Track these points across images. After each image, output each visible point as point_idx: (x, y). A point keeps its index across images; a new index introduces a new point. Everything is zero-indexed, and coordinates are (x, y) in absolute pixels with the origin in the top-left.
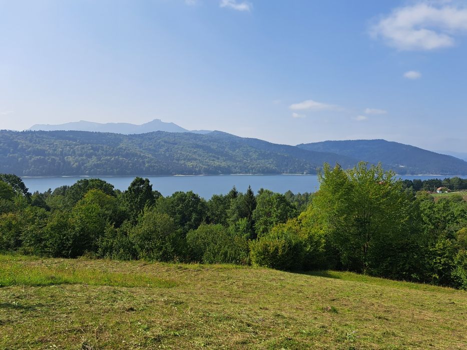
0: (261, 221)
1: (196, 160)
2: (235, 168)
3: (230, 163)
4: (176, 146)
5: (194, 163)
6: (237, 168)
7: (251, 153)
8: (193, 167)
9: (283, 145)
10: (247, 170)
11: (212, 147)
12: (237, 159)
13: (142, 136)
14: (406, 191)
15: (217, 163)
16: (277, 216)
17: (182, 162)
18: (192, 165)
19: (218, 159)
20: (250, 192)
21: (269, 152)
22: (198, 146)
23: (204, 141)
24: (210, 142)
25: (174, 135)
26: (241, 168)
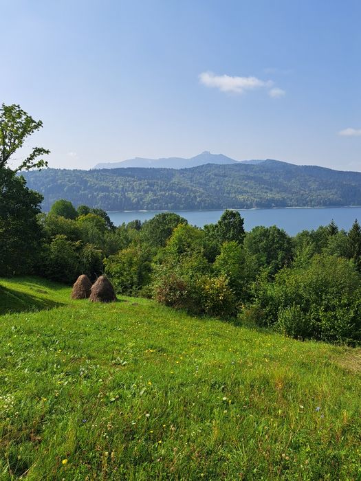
1: (248, 192)
2: (291, 200)
3: (284, 195)
4: (226, 179)
5: (245, 196)
6: (293, 201)
7: (309, 184)
8: (244, 201)
9: (350, 172)
10: (304, 202)
11: (264, 178)
12: (293, 190)
13: (192, 170)
15: (270, 196)
17: (233, 195)
18: (243, 198)
19: (271, 190)
21: (332, 180)
22: (249, 178)
23: (255, 172)
24: (262, 172)
25: (224, 167)
26: (297, 200)
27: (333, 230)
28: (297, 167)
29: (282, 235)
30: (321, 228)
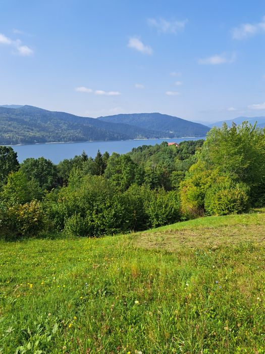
1: (12, 131)
2: (49, 137)
3: (43, 133)
5: (11, 135)
6: (51, 138)
7: (61, 125)
8: (10, 138)
10: (59, 139)
11: (25, 120)
12: (49, 130)
15: (32, 134)
18: (9, 136)
19: (32, 130)
21: (76, 123)
22: (11, 119)
23: (17, 115)
24: (23, 115)
26: (54, 137)
27: (85, 158)
28: (50, 113)
29: (49, 164)
30: (76, 157)
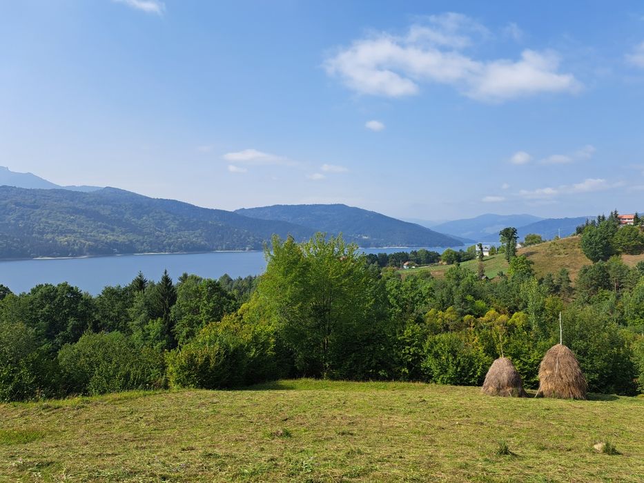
0: (185, 322)
1: (74, 232)
2: (142, 244)
3: (132, 237)
4: (38, 211)
5: (71, 238)
6: (145, 244)
7: (167, 222)
8: (69, 245)
9: (216, 210)
10: (161, 247)
11: (102, 213)
12: (145, 230)
14: (370, 268)
15: (110, 237)
16: (208, 312)
17: (49, 236)
18: (67, 241)
19: (113, 230)
20: (167, 280)
21: (195, 220)
22: (76, 211)
23: (88, 203)
24: (99, 204)
25: (33, 193)
26: (151, 244)
29: (75, 295)
